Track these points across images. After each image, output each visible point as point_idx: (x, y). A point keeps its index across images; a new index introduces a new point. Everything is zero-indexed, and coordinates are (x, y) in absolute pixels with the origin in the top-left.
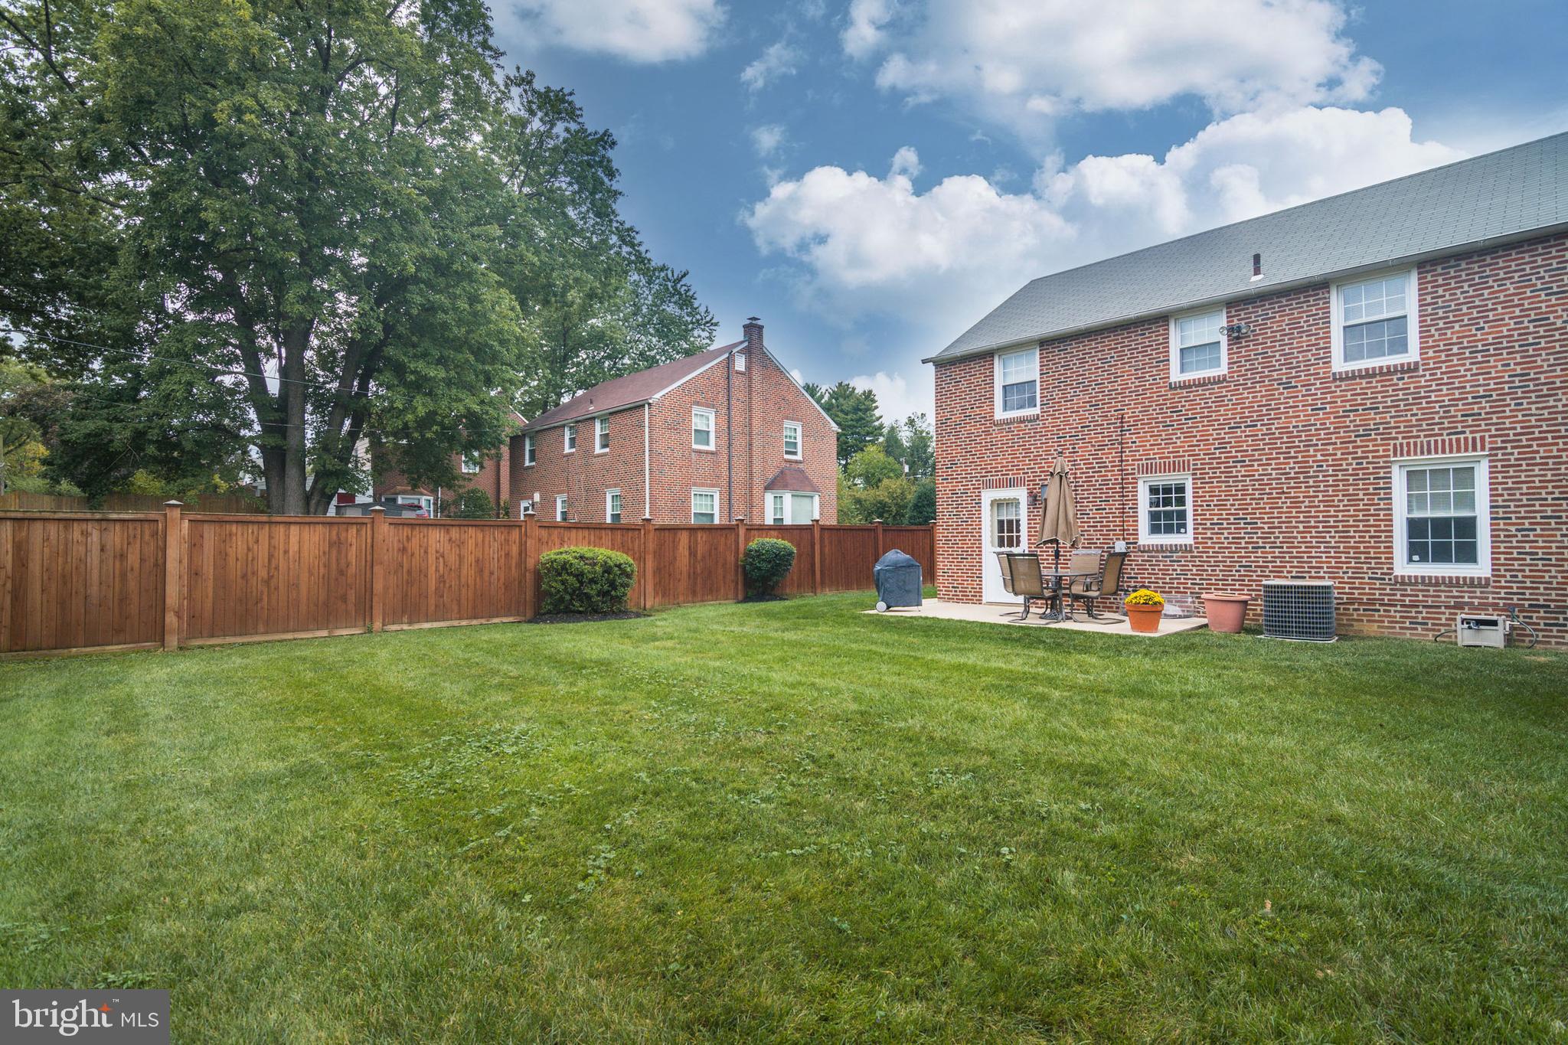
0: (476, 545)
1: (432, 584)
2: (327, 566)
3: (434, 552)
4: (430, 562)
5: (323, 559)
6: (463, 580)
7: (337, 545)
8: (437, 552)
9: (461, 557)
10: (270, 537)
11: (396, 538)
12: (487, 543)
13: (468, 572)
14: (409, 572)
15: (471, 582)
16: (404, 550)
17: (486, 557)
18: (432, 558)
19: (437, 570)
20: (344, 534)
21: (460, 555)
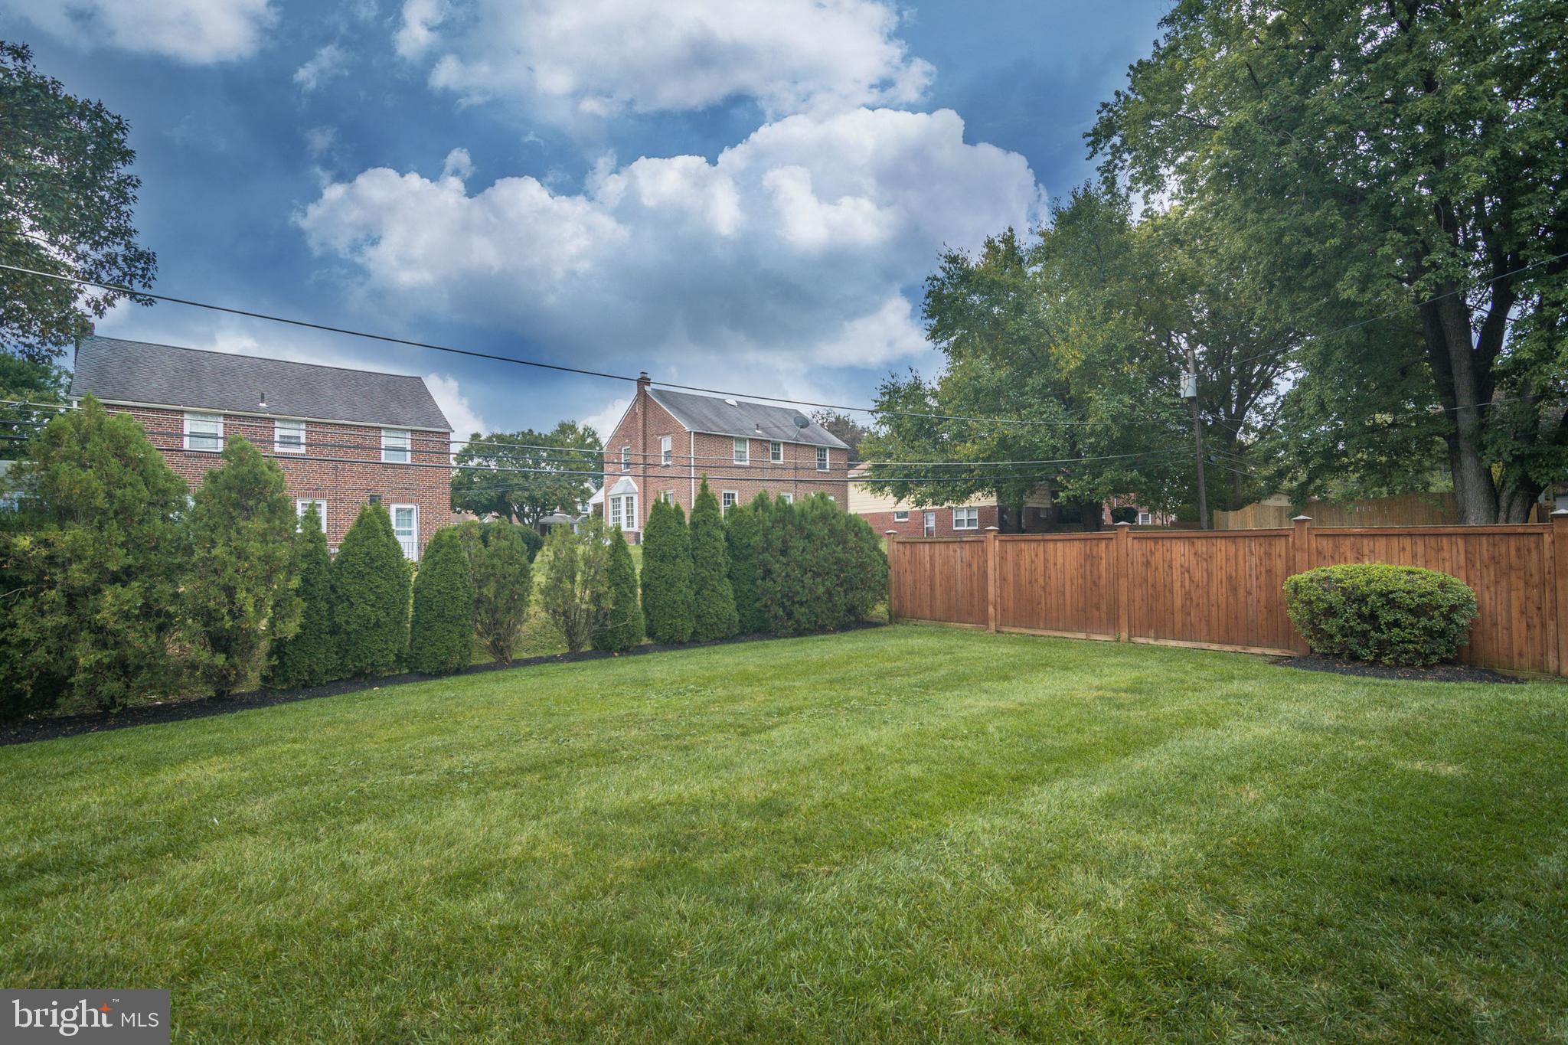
0: (1227, 560)
1: (1178, 601)
2: (1084, 577)
3: (1178, 566)
4: (1175, 577)
5: (1081, 571)
6: (1213, 598)
7: (1091, 558)
8: (1182, 566)
9: (1209, 574)
10: (1045, 552)
11: (1140, 552)
12: (1241, 557)
13: (1219, 591)
14: (1154, 586)
15: (1222, 600)
16: (1148, 564)
17: (1241, 572)
18: (1176, 573)
19: (1182, 586)
20: (1095, 549)
21: (1207, 570)
